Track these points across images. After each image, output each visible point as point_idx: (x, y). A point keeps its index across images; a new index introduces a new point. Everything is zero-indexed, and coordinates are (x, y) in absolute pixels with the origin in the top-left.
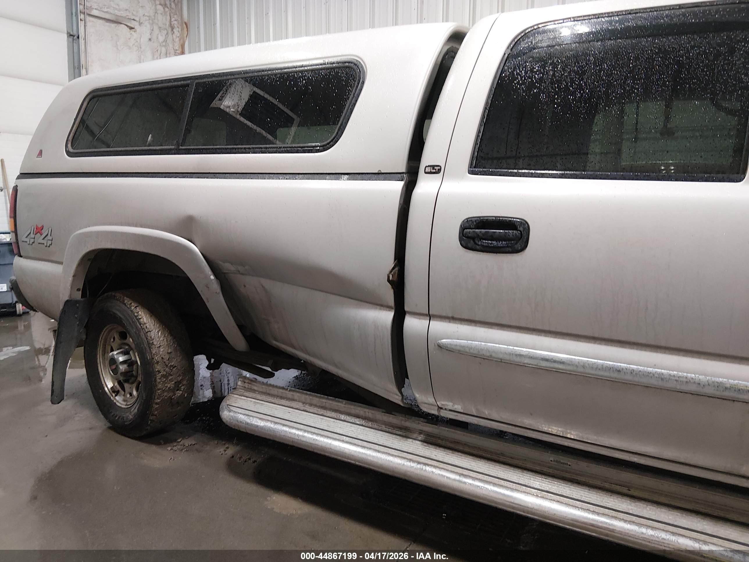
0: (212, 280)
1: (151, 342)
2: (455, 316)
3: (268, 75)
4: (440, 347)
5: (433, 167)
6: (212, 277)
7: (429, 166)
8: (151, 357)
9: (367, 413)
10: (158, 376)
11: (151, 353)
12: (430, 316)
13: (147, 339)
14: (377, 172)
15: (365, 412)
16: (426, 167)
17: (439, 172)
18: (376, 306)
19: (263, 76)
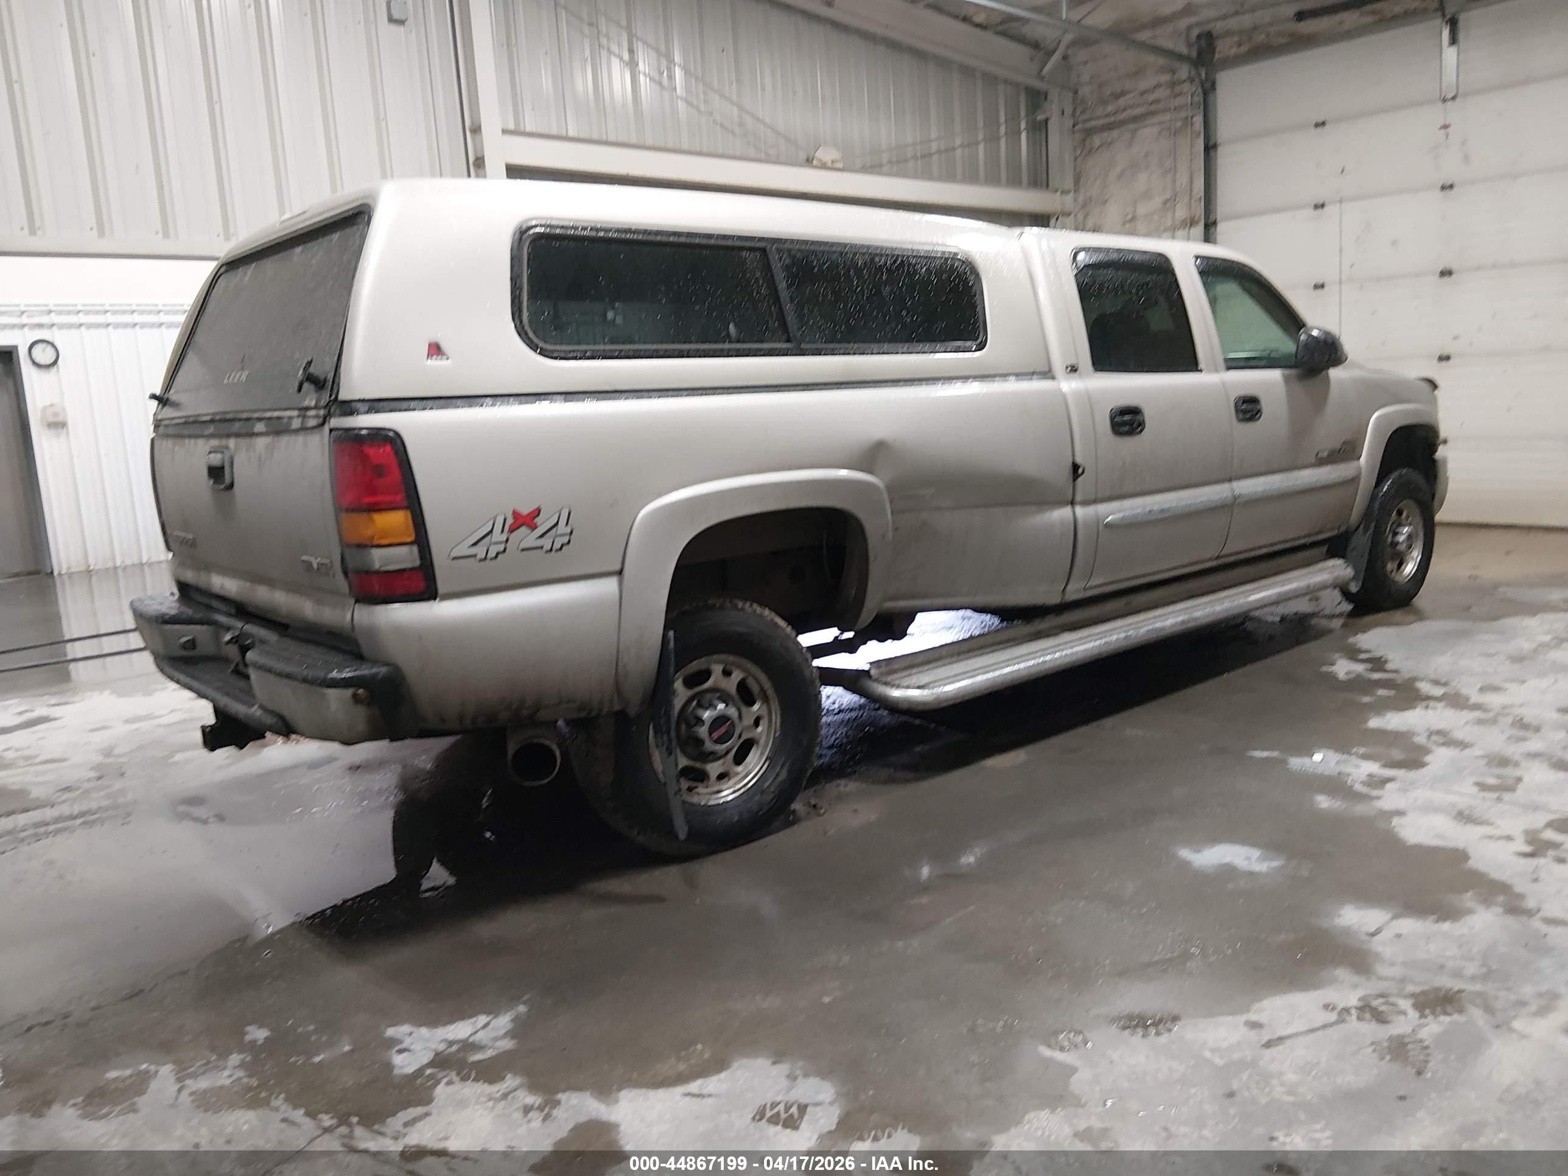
2: (1111, 496)
4: (1108, 526)
5: (1072, 366)
12: (1095, 502)
14: (1033, 372)
16: (1067, 367)
17: (1076, 371)
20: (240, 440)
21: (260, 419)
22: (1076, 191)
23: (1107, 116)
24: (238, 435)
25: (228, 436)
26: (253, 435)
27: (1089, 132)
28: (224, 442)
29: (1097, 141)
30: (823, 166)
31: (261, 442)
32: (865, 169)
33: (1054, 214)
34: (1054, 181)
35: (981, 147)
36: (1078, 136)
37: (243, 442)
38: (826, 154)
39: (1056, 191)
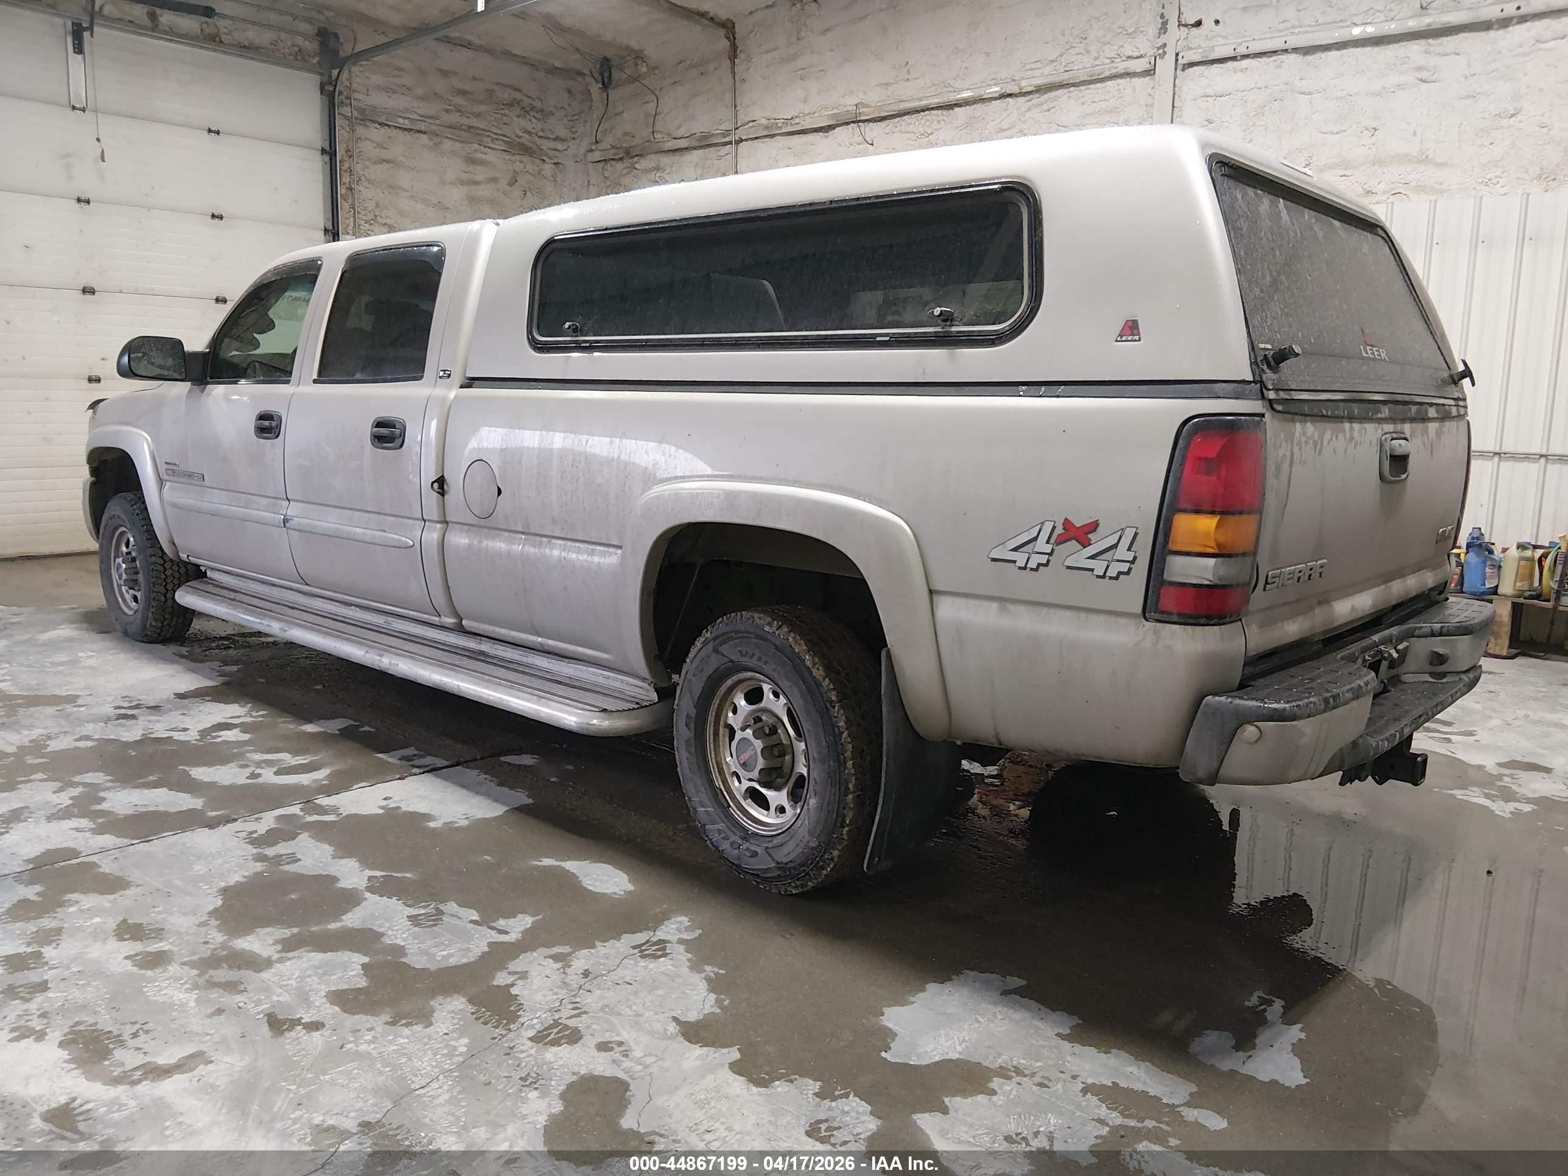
20: (1414, 425)
21: (1431, 405)
24: (1412, 420)
25: (1404, 420)
26: (1425, 419)
28: (1399, 427)
31: (1433, 427)
37: (1419, 426)
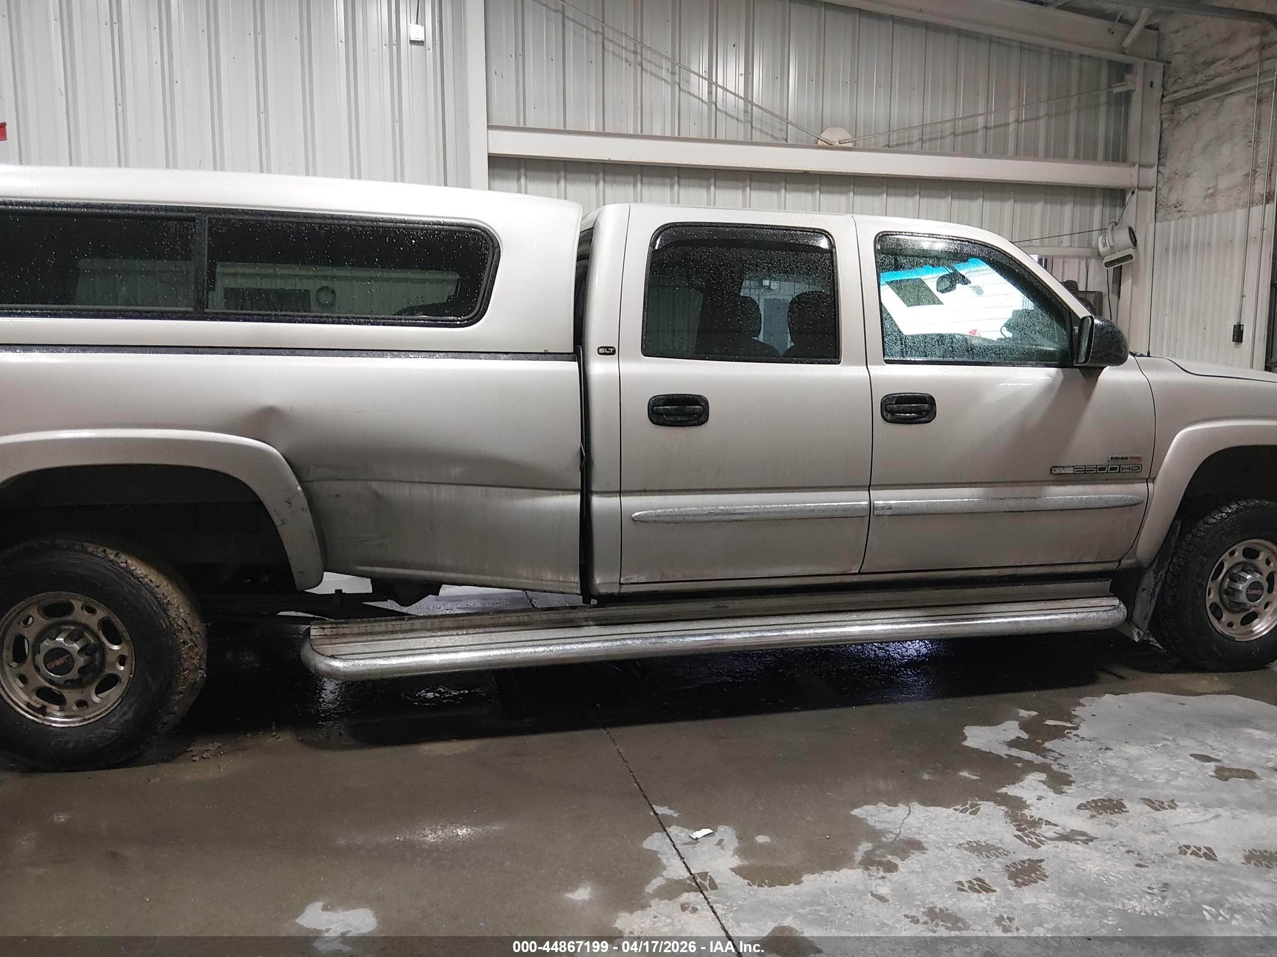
0: (298, 492)
1: (165, 601)
2: (647, 489)
3: (350, 226)
4: (634, 520)
5: (607, 348)
6: (299, 488)
7: (601, 347)
8: (168, 624)
9: (521, 618)
10: (185, 648)
11: (169, 617)
12: (620, 493)
13: (156, 598)
14: (543, 351)
15: (519, 617)
16: (599, 348)
17: (613, 353)
18: (556, 492)
19: (342, 225)
22: (1160, 162)
23: (1197, 85)
27: (1176, 103)
29: (1184, 111)
30: (830, 147)
32: (889, 148)
33: (1130, 188)
34: (1134, 154)
35: (1042, 122)
36: (1167, 108)
38: (833, 135)
39: (1134, 164)
